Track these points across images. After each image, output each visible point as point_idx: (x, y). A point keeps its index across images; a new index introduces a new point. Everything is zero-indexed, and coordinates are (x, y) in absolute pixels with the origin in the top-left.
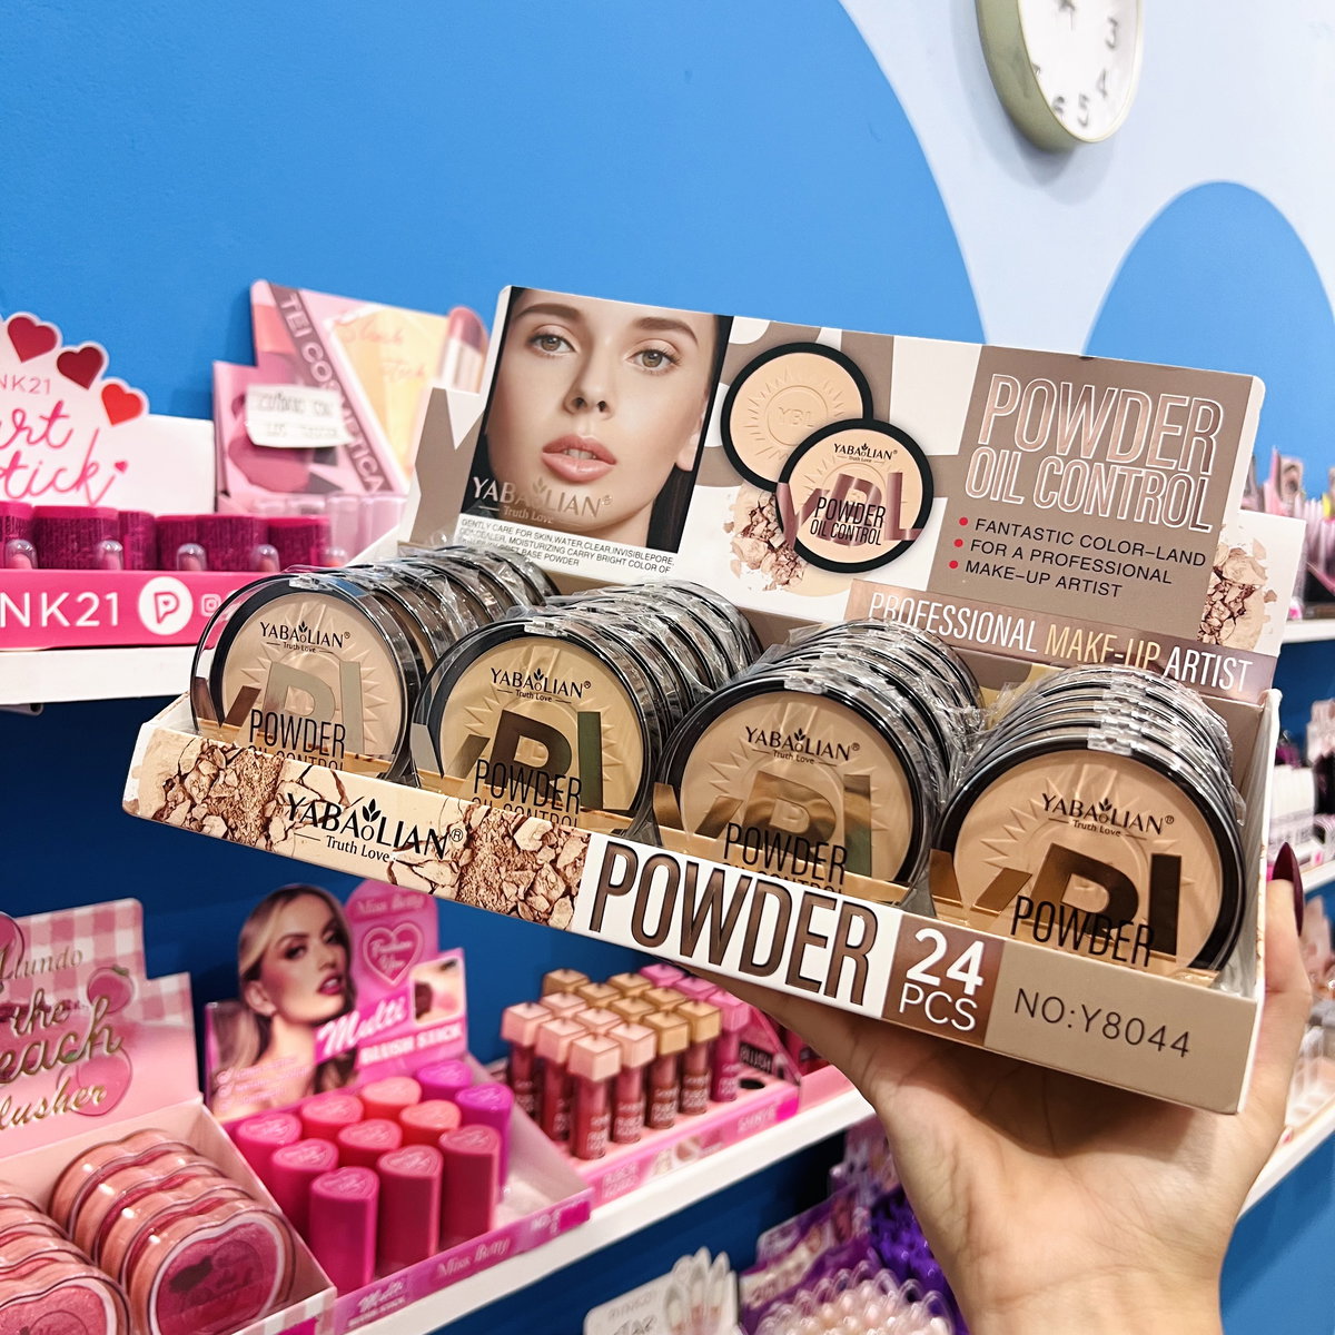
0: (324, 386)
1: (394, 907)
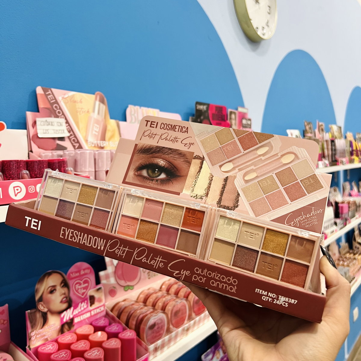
0: (60, 117)
1: (82, 273)
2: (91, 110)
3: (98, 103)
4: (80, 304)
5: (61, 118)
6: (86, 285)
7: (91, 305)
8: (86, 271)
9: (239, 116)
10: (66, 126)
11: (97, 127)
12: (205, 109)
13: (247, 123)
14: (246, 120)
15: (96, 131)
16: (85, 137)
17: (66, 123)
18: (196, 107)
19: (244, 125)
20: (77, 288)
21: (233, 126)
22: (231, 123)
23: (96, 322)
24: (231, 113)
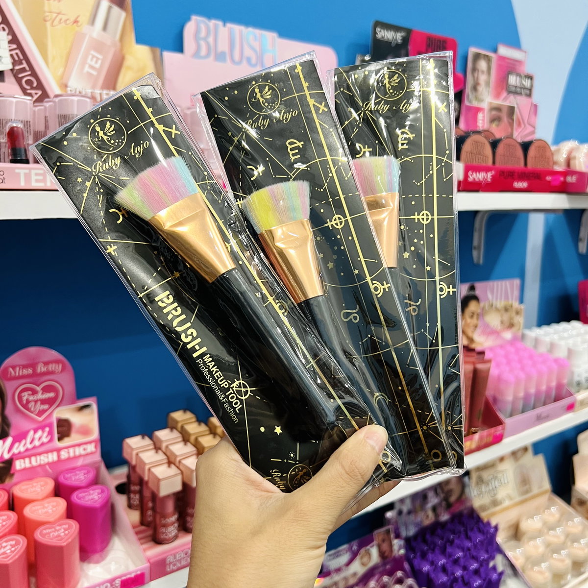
1: (39, 371)
2: (84, 18)
3: (105, 4)
4: (32, 433)
6: (51, 395)
7: (60, 439)
8: (51, 367)
9: (500, 67)
10: (11, 48)
11: (98, 59)
12: (399, 41)
13: (521, 83)
14: (520, 76)
15: (92, 67)
16: (62, 77)
17: (10, 42)
18: (375, 33)
19: (514, 89)
20: (25, 399)
21: (482, 88)
22: (476, 80)
23: (67, 476)
24: (477, 56)
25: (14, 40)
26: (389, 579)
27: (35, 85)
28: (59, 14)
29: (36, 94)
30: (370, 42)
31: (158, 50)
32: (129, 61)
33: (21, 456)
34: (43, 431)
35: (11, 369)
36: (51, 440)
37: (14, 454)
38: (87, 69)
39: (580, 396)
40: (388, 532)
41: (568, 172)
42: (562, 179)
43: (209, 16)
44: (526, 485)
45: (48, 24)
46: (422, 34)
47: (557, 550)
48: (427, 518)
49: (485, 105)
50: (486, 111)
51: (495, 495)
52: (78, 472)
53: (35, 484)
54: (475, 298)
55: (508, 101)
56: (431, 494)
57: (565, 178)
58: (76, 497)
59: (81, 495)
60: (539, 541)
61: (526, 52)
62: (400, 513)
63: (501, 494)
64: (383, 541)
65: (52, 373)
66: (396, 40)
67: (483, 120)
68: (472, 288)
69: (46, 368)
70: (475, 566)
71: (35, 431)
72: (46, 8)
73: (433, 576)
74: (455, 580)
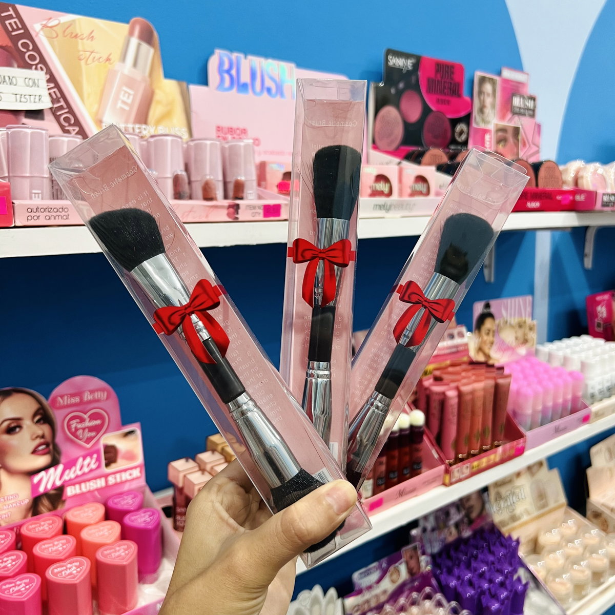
0: (34, 67)
1: (85, 399)
2: (116, 56)
3: (134, 41)
4: (81, 460)
5: (36, 69)
6: (98, 422)
7: (107, 465)
8: (98, 395)
9: (504, 89)
10: (49, 87)
11: (129, 94)
12: (410, 68)
13: (525, 105)
14: (524, 98)
15: (124, 102)
16: (97, 113)
17: (48, 81)
18: (387, 60)
19: (518, 110)
20: (73, 426)
21: (488, 110)
22: (482, 101)
23: (116, 501)
24: (483, 80)
25: (52, 79)
26: (418, 595)
27: (72, 122)
28: (92, 52)
29: (74, 130)
30: (382, 69)
31: (185, 84)
32: (159, 95)
33: (72, 482)
34: (92, 458)
35: (59, 399)
36: (99, 467)
37: (65, 482)
38: (120, 105)
39: (595, 408)
40: (415, 549)
41: (577, 191)
42: (571, 198)
43: (231, 49)
44: (542, 499)
45: (83, 62)
46: (431, 60)
47: (576, 562)
48: (451, 535)
49: (491, 127)
50: (493, 133)
51: (513, 510)
52: (126, 497)
53: (86, 510)
54: (490, 315)
55: (513, 122)
56: (453, 511)
57: (574, 197)
58: (127, 520)
59: (133, 518)
60: (558, 554)
61: (528, 74)
62: (424, 530)
63: (519, 509)
64: (411, 557)
65: (98, 401)
66: (407, 66)
67: (490, 142)
68: (487, 306)
69: (92, 396)
70: (500, 579)
71: (84, 458)
72: (80, 48)
73: (460, 589)
74: (483, 593)
